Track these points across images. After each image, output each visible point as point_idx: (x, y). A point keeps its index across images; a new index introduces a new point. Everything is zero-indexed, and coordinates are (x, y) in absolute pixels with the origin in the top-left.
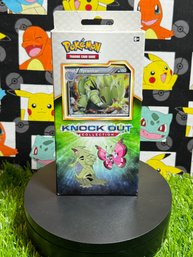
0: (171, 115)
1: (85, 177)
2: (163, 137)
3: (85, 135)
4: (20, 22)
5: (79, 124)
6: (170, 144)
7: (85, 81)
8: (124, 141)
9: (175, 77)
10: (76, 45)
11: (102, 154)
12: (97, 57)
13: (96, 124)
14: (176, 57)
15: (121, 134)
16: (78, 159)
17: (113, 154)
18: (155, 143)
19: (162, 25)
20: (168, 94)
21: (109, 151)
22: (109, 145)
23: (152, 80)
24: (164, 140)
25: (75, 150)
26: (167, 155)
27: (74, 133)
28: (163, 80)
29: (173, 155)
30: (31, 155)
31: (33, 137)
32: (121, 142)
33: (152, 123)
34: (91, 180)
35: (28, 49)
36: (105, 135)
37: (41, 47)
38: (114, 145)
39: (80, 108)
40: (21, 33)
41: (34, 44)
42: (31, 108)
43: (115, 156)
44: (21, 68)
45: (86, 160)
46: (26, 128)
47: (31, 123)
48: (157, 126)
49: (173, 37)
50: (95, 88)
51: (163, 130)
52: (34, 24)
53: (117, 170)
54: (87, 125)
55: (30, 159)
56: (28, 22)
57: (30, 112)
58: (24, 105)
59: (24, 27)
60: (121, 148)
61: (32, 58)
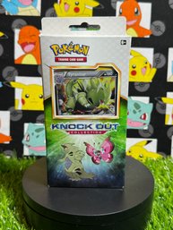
0: (152, 104)
1: (74, 171)
2: (144, 125)
3: (74, 133)
4: (16, 22)
5: (68, 123)
6: (152, 131)
7: (72, 84)
8: (112, 139)
9: (154, 70)
10: (65, 48)
11: (90, 150)
12: (85, 60)
13: (84, 123)
14: (155, 52)
15: (109, 132)
16: (67, 155)
17: (101, 150)
18: (137, 130)
19: (141, 24)
20: (148, 85)
21: (97, 148)
22: (96, 142)
23: (134, 73)
24: (146, 128)
25: (64, 147)
26: (149, 142)
27: (63, 131)
28: (144, 73)
29: (155, 141)
30: (24, 141)
31: (26, 125)
32: (108, 140)
33: (135, 112)
34: (80, 174)
35: (23, 45)
36: (94, 133)
37: (34, 44)
38: (101, 142)
39: (68, 109)
40: (17, 32)
41: (28, 41)
42: (24, 98)
43: (103, 152)
44: (16, 62)
45: (75, 155)
46: (20, 116)
47: (24, 112)
48: (138, 114)
49: (151, 35)
50: (83, 91)
51: (145, 118)
52: (28, 24)
53: (105, 165)
54: (76, 123)
55: (22, 146)
56: (24, 22)
57: (23, 102)
58: (18, 95)
59: (20, 27)
60: (108, 145)
61: (27, 53)
